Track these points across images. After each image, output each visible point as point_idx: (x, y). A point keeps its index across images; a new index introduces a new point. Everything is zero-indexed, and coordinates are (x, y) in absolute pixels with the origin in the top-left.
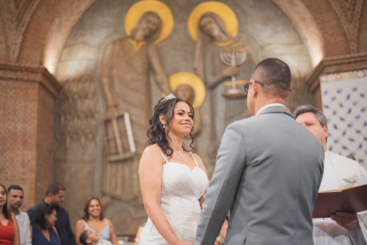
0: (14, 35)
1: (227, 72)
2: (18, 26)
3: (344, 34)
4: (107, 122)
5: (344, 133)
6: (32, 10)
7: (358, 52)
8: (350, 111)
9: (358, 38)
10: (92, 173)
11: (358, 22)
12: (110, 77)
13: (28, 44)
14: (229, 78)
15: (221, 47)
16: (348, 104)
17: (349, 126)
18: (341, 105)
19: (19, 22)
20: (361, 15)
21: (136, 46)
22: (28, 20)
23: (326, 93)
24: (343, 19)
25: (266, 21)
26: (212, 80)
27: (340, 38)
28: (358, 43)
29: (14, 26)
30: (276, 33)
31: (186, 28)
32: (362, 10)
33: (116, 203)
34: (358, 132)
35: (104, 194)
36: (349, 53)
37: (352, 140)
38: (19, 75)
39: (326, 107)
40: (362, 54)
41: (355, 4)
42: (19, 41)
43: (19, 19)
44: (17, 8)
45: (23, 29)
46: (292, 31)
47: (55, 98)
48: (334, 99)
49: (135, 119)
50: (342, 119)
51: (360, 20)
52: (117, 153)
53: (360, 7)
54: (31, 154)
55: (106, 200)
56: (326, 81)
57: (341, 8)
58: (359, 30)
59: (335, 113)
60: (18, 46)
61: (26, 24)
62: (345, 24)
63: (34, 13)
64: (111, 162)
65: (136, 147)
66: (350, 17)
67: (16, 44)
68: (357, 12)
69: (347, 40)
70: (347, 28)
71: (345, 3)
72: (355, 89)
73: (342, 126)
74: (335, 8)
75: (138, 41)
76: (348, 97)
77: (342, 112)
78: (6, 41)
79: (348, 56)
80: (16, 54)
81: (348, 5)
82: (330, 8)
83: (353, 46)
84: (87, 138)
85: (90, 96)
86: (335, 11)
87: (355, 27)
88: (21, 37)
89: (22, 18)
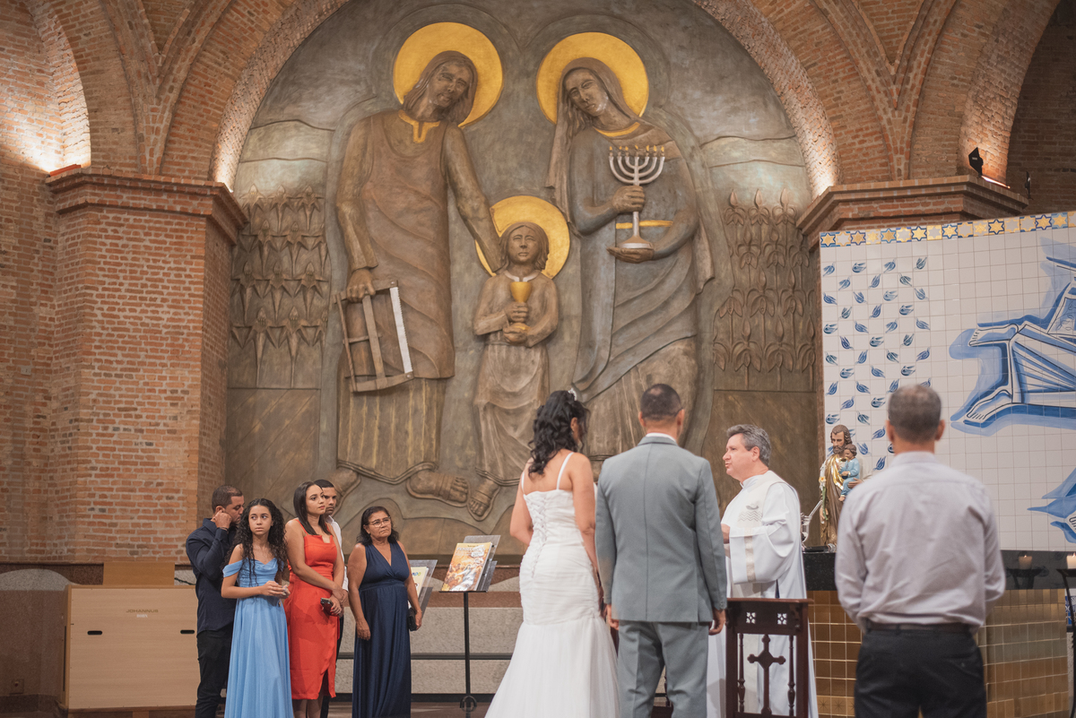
0: (153, 110)
1: (621, 199)
2: (161, 88)
3: (882, 134)
4: (351, 303)
5: (863, 358)
6: (192, 54)
7: (908, 178)
8: (877, 312)
9: (910, 144)
10: (313, 416)
11: (913, 109)
12: (358, 202)
13: (182, 130)
14: (625, 214)
15: (611, 139)
16: (874, 297)
17: (874, 343)
18: (860, 299)
19: (164, 81)
20: (921, 93)
21: (419, 132)
22: (182, 75)
23: (830, 269)
24: (881, 101)
25: (714, 84)
26: (587, 215)
27: (872, 142)
28: (909, 157)
29: (151, 89)
30: (735, 110)
31: (533, 90)
32: (923, 82)
33: (367, 485)
34: (891, 356)
35: (339, 465)
36: (889, 179)
37: (877, 373)
38: (166, 201)
39: (830, 300)
40: (916, 183)
41: (909, 69)
42: (163, 125)
43: (164, 75)
44: (160, 48)
45: (173, 96)
46: (772, 108)
47: (232, 245)
48: (846, 283)
49: (412, 299)
50: (861, 328)
51: (917, 104)
52: (372, 376)
53: (920, 76)
54: (190, 377)
55: (346, 476)
56: (833, 245)
57: (878, 73)
58: (915, 126)
59: (845, 314)
60: (163, 135)
61: (177, 86)
62: (885, 113)
63: (196, 60)
64: (357, 394)
65: (414, 364)
66: (895, 96)
67: (157, 131)
68: (913, 86)
69: (888, 148)
70: (889, 122)
71: (887, 64)
72: (891, 266)
73: (860, 342)
74: (865, 74)
75: (421, 121)
76: (876, 282)
77: (861, 313)
78: (135, 123)
79: (887, 185)
80: (158, 154)
81: (893, 71)
82: (854, 73)
83: (900, 163)
84: (302, 339)
85: (311, 242)
86: (865, 80)
87: (905, 120)
88: (167, 114)
89: (171, 69)
